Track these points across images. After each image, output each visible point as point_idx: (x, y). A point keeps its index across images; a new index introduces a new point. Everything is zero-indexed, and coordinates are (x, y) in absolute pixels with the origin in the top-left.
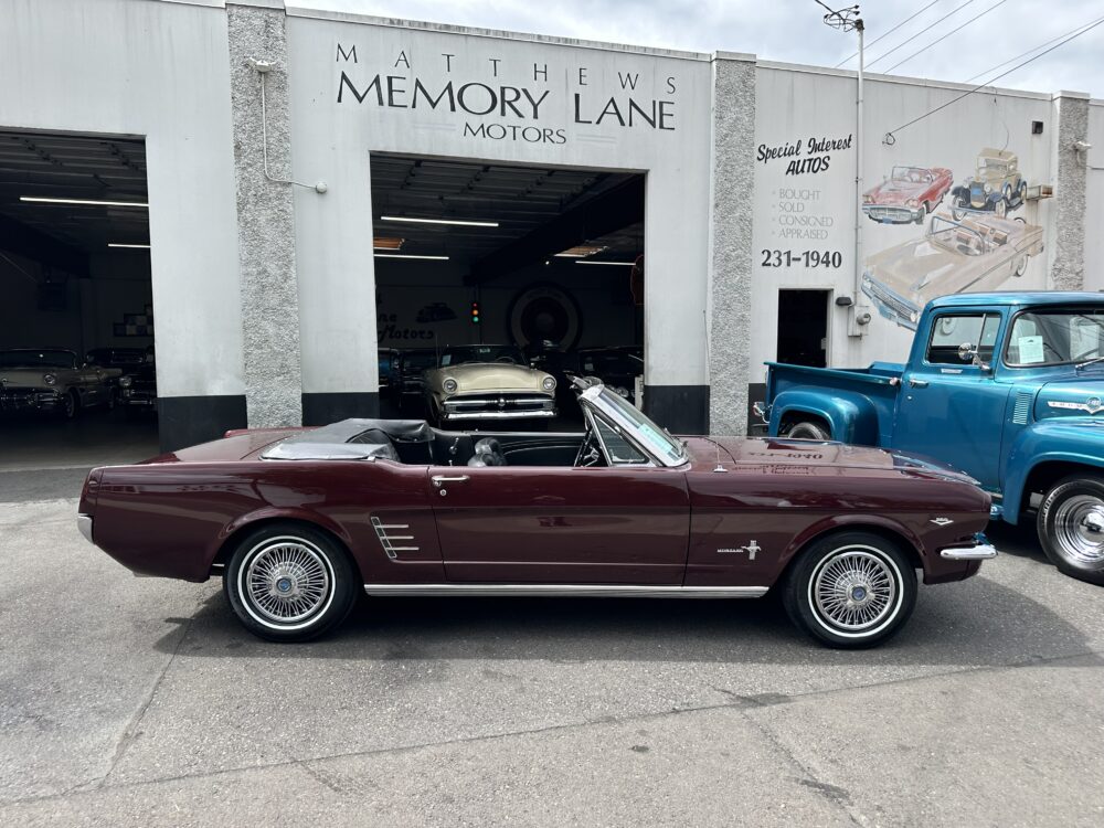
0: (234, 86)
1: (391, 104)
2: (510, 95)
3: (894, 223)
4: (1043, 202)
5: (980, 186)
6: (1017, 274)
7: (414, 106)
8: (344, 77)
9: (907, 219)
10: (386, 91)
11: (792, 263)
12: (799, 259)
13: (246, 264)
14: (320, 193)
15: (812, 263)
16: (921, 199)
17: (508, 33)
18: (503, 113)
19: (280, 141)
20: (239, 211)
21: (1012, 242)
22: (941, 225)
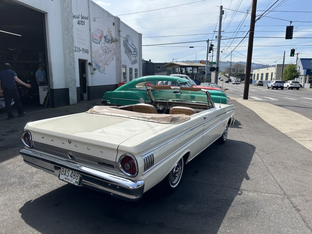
3: (96, 43)
4: (115, 42)
5: (107, 36)
6: (113, 60)
9: (98, 42)
11: (80, 51)
12: (81, 50)
15: (84, 52)
16: (100, 37)
21: (112, 51)
22: (103, 45)
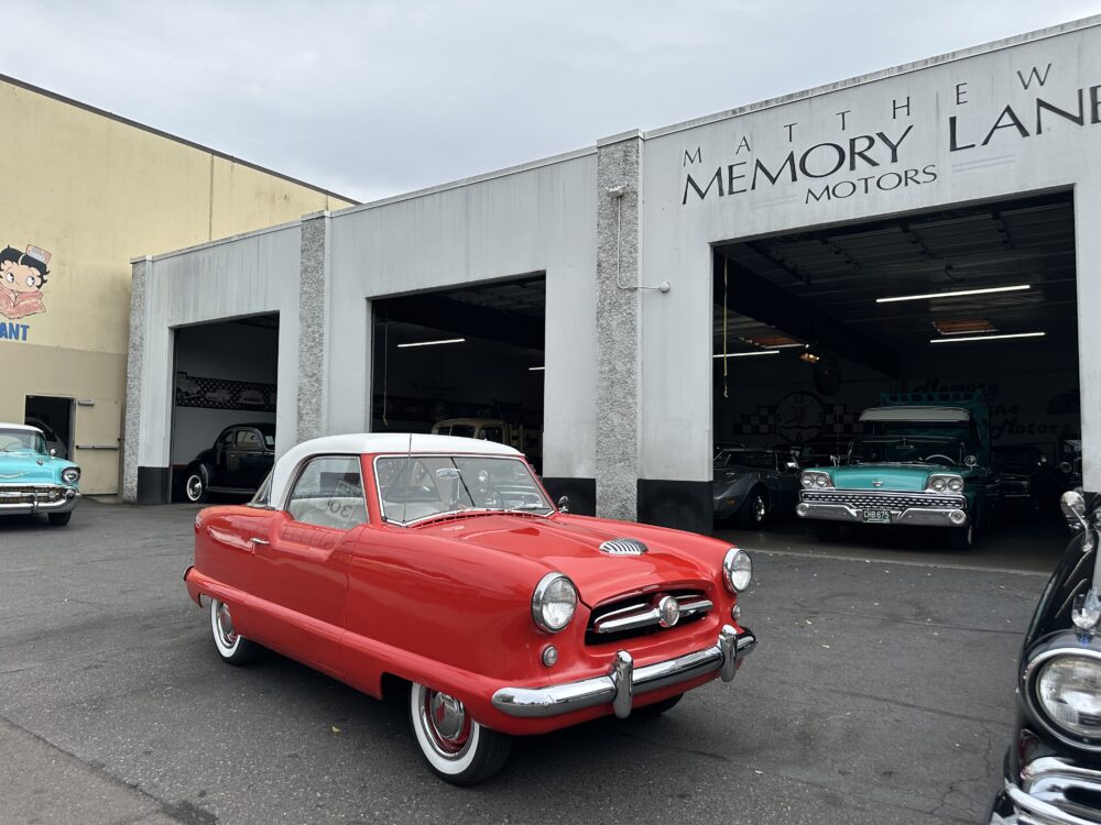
0: (599, 213)
1: (731, 192)
2: (861, 145)
7: (753, 188)
8: (689, 179)
10: (726, 181)
13: (602, 364)
14: (665, 292)
17: (859, 79)
18: (852, 167)
19: (631, 252)
20: (598, 320)
